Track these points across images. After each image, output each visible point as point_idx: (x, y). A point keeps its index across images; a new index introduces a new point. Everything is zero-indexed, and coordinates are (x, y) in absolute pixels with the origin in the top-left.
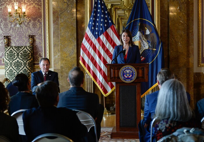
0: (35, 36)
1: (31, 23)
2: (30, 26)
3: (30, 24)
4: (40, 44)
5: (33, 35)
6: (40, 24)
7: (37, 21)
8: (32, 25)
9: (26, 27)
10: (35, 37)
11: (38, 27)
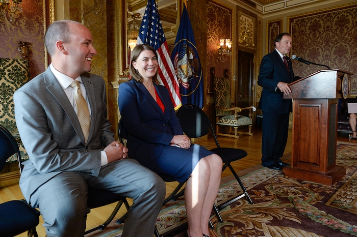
0: (30, 44)
1: (23, 20)
2: (21, 25)
3: (21, 21)
4: (41, 59)
5: (27, 41)
6: (40, 26)
7: (34, 19)
8: (26, 25)
9: (13, 25)
10: (30, 46)
11: (37, 31)
